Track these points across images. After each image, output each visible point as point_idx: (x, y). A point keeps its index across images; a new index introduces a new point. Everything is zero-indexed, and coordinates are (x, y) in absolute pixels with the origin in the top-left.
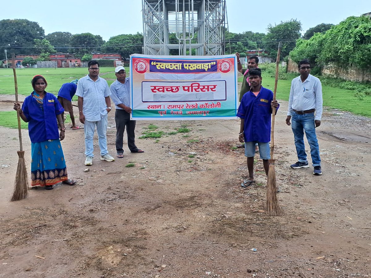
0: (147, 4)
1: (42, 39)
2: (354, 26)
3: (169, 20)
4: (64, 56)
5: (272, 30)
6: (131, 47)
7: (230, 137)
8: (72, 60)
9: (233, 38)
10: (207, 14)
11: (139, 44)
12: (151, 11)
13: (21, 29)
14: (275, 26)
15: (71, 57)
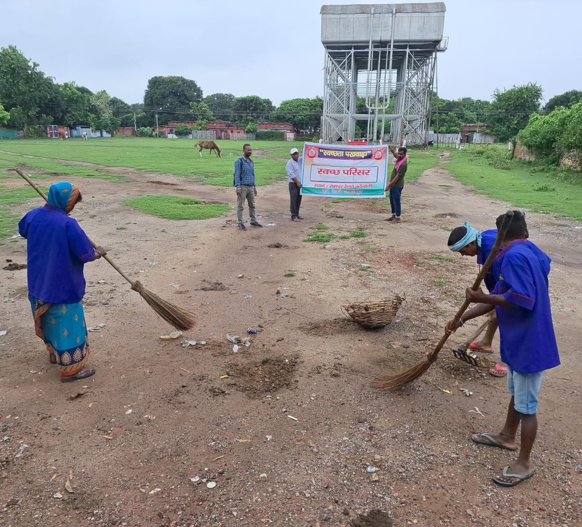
0: (331, 60)
1: (199, 102)
3: (358, 82)
4: (224, 125)
5: (500, 98)
6: (308, 115)
7: (416, 248)
8: (234, 130)
9: (444, 107)
10: (410, 74)
11: (317, 112)
12: (336, 69)
13: (175, 88)
14: (503, 92)
15: (232, 126)
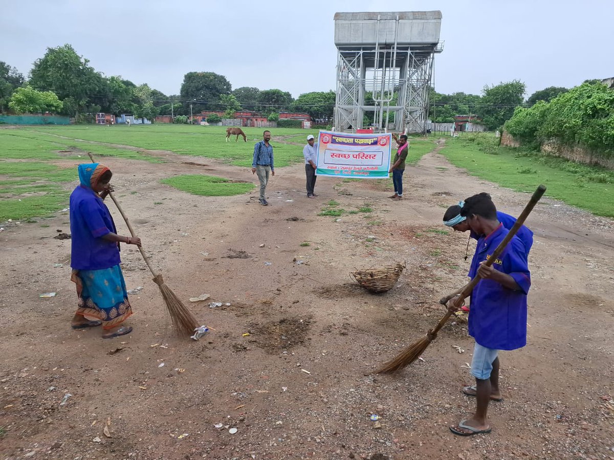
0: (342, 59)
1: (228, 94)
2: (586, 95)
3: (366, 78)
4: (250, 114)
5: (489, 93)
6: (322, 106)
7: (416, 222)
8: (258, 119)
9: (440, 100)
10: (411, 72)
11: (330, 104)
12: (347, 67)
13: (208, 82)
14: (492, 88)
15: (256, 115)
